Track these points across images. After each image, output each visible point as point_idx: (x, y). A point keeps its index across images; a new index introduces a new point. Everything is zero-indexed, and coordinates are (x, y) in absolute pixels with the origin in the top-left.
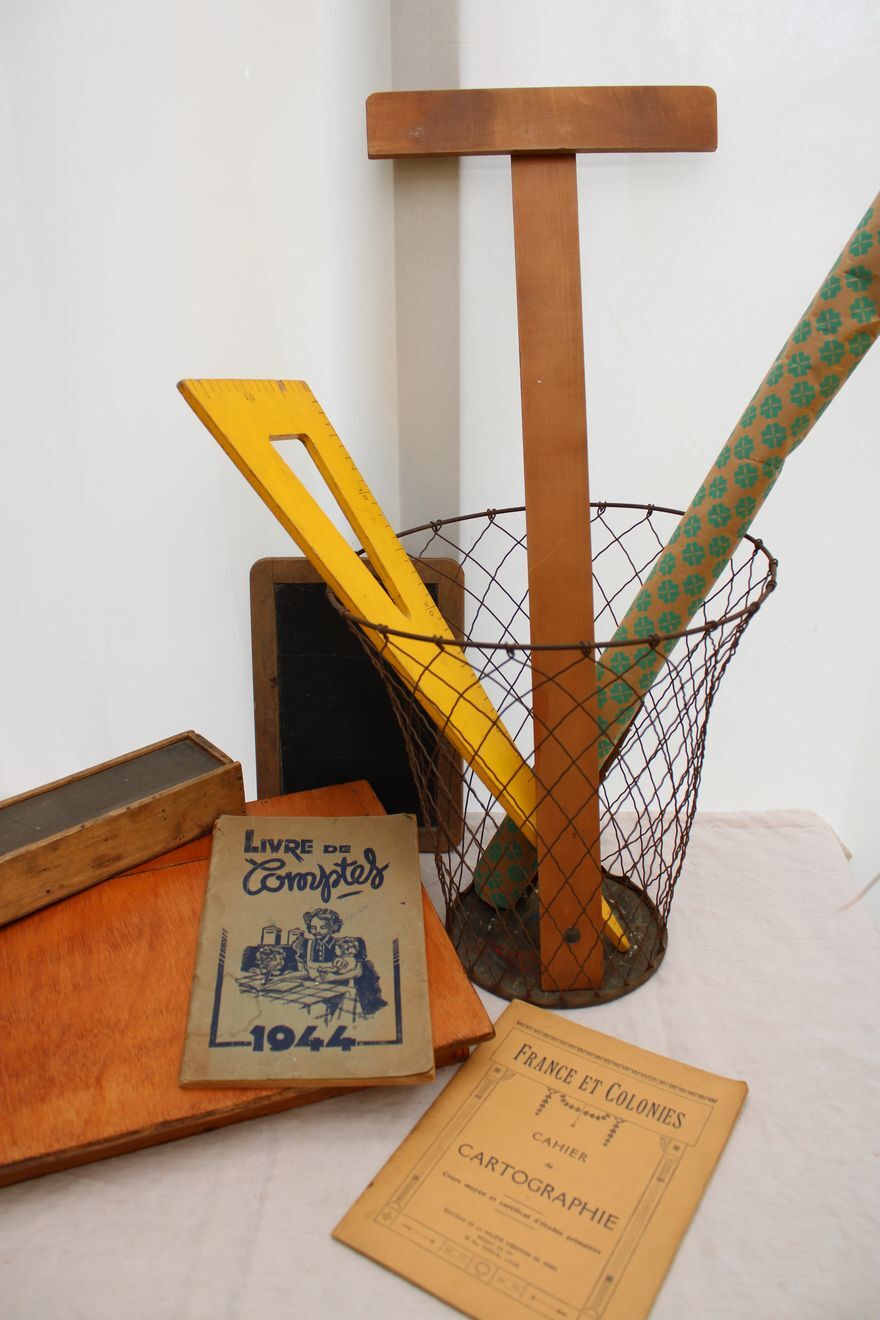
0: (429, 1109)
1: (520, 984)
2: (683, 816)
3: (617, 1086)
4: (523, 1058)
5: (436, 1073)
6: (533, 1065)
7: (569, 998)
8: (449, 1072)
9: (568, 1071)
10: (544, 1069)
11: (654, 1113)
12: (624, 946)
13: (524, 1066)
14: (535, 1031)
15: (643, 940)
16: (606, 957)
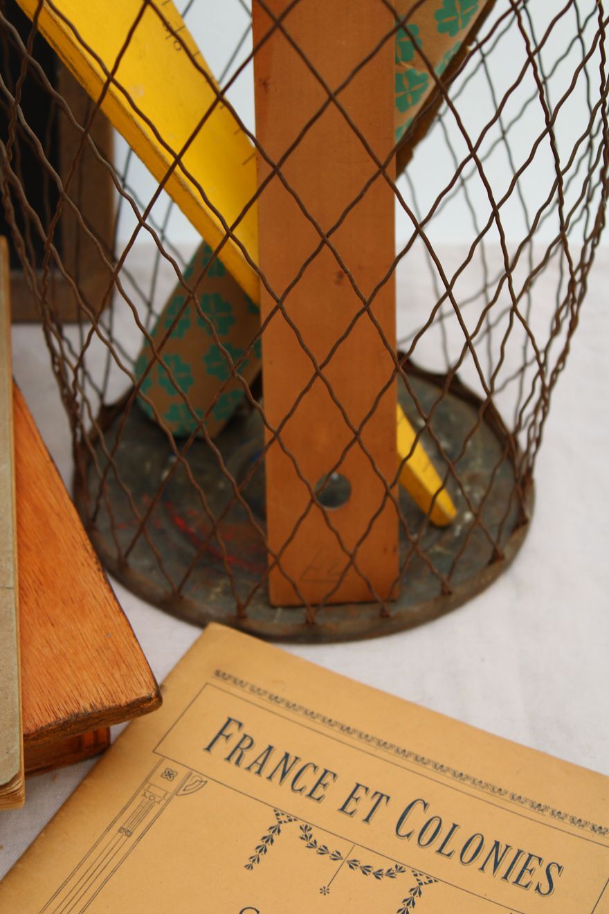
0: (19, 861)
1: (225, 593)
2: (576, 240)
3: (419, 806)
4: (223, 747)
5: (28, 789)
6: (246, 762)
7: (325, 620)
8: (66, 780)
9: (320, 772)
10: (268, 770)
11: (496, 864)
12: (442, 514)
13: (226, 763)
14: (252, 690)
15: (484, 499)
16: (403, 535)
